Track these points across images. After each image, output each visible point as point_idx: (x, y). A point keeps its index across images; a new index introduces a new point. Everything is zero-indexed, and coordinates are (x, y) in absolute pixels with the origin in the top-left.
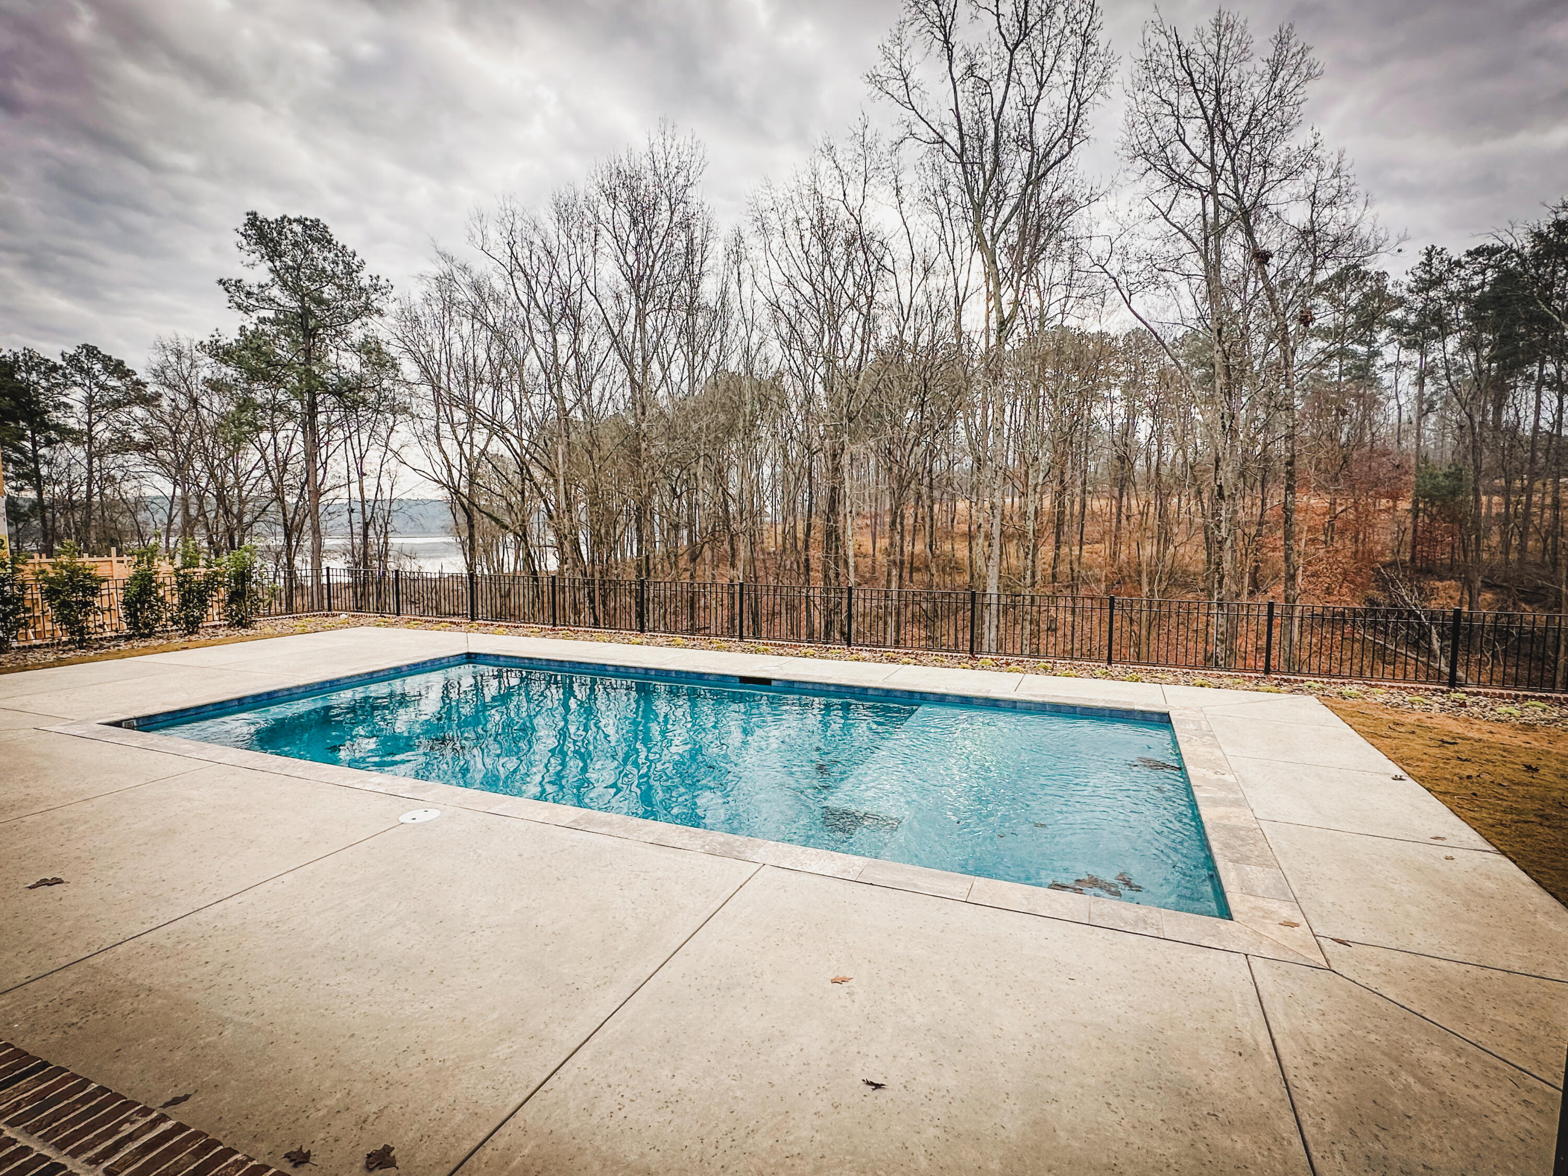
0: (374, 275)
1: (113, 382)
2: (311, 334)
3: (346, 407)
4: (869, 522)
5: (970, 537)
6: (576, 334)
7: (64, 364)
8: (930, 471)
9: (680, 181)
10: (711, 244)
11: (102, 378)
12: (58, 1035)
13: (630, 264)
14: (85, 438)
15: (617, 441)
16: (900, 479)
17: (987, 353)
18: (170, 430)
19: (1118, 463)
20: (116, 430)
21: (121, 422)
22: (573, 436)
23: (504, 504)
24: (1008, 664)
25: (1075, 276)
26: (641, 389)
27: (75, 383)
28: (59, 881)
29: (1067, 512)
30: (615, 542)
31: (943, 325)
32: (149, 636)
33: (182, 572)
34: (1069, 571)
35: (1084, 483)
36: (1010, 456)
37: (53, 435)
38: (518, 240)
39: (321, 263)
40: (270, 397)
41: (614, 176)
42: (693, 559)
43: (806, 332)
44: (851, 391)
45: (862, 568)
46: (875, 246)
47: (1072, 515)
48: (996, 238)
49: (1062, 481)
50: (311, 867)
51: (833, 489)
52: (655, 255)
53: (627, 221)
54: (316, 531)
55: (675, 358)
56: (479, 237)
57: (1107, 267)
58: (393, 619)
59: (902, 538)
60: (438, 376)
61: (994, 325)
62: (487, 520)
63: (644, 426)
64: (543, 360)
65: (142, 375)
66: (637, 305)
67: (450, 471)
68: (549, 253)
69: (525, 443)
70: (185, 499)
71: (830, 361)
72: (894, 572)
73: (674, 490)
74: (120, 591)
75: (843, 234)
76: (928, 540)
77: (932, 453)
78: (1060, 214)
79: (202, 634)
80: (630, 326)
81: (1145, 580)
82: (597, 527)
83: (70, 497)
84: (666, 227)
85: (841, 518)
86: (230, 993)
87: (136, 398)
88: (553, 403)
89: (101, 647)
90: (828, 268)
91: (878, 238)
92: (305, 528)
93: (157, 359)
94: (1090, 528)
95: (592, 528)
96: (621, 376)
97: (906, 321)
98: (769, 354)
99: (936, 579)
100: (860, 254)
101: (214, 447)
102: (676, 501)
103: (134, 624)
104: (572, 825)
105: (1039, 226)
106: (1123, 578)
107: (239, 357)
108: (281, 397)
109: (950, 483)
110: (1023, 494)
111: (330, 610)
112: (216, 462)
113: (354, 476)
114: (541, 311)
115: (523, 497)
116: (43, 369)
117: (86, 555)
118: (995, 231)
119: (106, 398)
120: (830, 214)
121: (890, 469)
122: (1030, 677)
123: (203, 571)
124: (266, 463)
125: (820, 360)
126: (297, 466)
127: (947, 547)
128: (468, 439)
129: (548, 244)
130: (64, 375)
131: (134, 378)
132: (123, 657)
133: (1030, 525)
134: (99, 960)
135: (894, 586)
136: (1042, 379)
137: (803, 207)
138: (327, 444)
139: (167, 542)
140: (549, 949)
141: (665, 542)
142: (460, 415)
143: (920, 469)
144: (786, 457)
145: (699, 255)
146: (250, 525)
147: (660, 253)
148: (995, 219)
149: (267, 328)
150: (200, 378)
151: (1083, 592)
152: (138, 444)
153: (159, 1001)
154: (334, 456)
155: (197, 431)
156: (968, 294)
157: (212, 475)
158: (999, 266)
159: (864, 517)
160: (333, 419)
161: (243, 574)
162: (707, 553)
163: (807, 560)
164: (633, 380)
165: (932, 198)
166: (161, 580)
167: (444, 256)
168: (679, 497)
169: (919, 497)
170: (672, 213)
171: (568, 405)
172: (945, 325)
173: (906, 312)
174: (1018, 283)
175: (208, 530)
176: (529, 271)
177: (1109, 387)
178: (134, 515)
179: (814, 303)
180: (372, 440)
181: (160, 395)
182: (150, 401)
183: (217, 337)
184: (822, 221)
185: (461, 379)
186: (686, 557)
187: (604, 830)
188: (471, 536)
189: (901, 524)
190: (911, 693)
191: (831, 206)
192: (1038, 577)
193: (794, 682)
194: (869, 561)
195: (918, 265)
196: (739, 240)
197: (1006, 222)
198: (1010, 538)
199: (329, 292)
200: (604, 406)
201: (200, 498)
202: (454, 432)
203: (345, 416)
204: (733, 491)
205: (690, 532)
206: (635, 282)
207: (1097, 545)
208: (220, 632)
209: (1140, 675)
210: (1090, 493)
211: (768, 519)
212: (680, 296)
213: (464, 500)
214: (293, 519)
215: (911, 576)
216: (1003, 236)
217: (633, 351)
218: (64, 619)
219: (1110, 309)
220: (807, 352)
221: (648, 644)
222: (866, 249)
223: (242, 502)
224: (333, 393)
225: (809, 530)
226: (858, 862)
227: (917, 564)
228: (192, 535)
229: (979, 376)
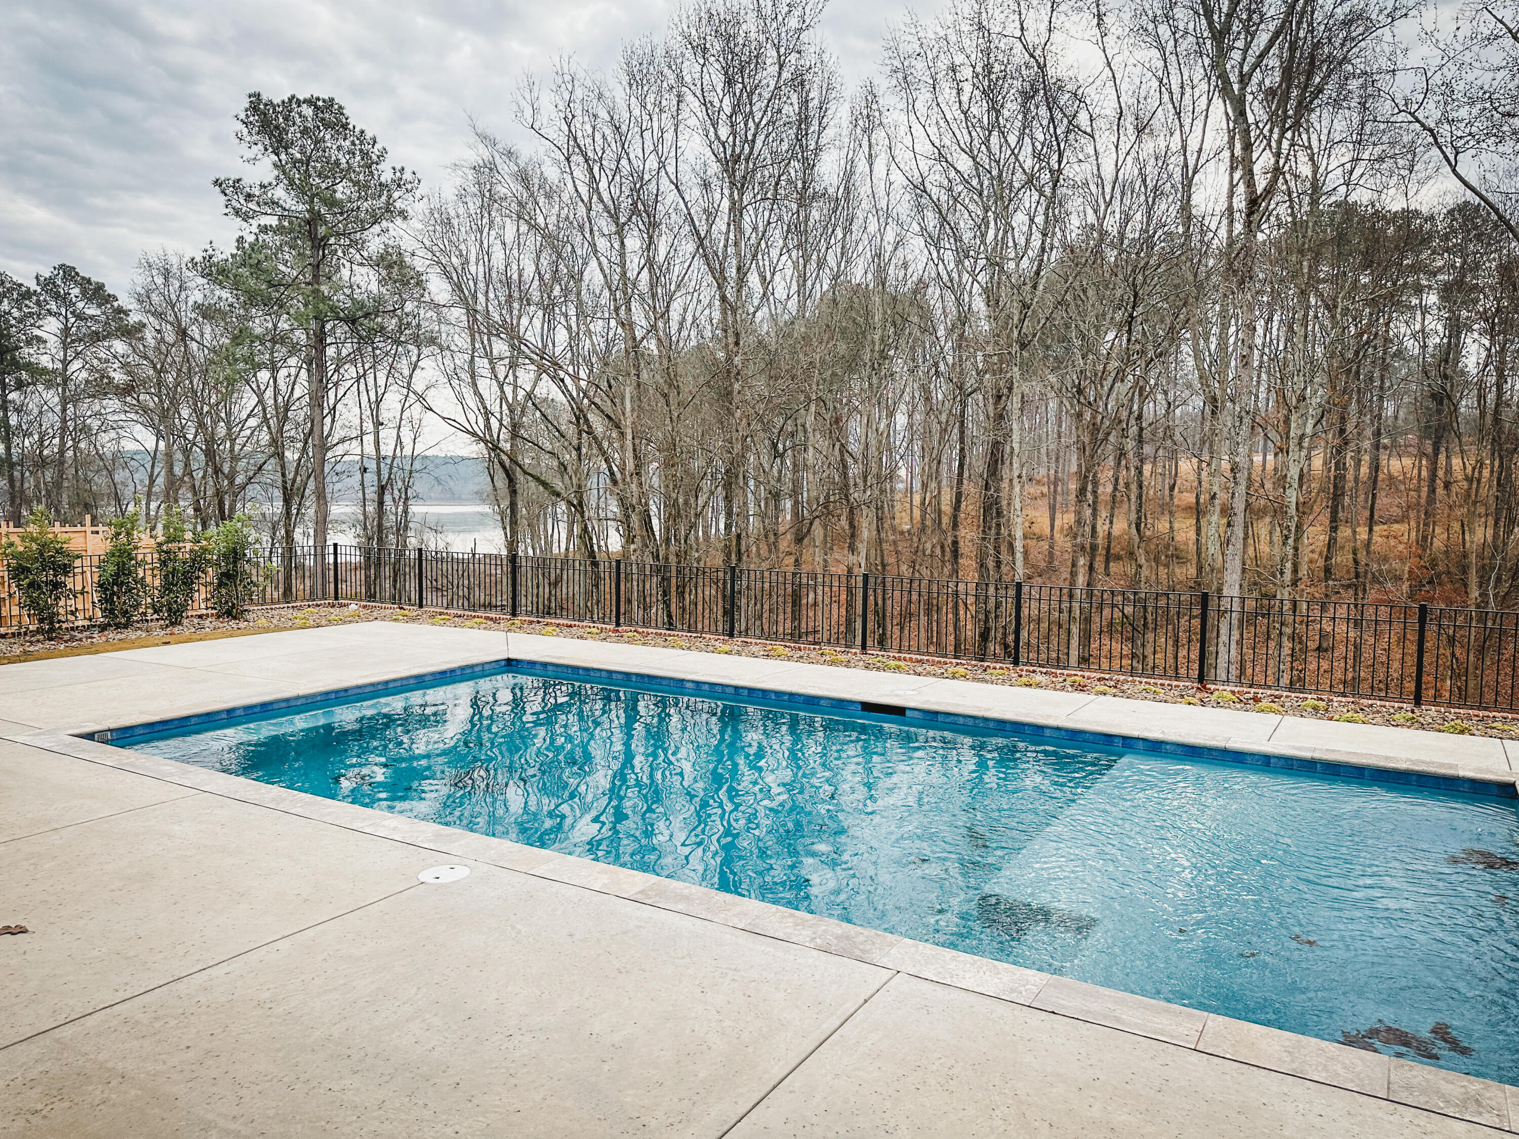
0: (398, 167)
1: (92, 311)
2: (319, 244)
3: (361, 337)
4: (1045, 490)
5: (1198, 511)
6: (651, 237)
7: (39, 289)
8: (1139, 417)
9: (793, 23)
10: (832, 106)
11: (80, 305)
12: (20, 1123)
13: (723, 138)
14: (59, 380)
15: (701, 380)
16: (1094, 428)
17: (1230, 245)
18: (155, 367)
19: (1432, 405)
20: (93, 369)
21: (99, 359)
22: (645, 375)
23: (555, 463)
24: (1256, 700)
25: (1367, 129)
26: (734, 311)
27: (50, 312)
28: (23, 931)
29: (1350, 476)
30: (697, 516)
31: (1163, 206)
32: (126, 626)
33: (165, 548)
34: (1351, 563)
35: (1378, 434)
36: (1262, 396)
37: (24, 375)
38: (578, 113)
39: (334, 154)
40: (270, 325)
41: (704, 22)
42: (799, 540)
43: (962, 224)
44: (1025, 306)
45: (1034, 554)
46: (1064, 99)
47: (1356, 479)
48: (1244, 80)
49: (1342, 431)
50: (310, 933)
51: (996, 444)
52: (757, 125)
53: (718, 80)
54: (321, 495)
55: (780, 266)
56: (528, 112)
57: (1420, 115)
58: (413, 611)
59: (1095, 514)
60: (475, 298)
61: (1240, 203)
62: (533, 484)
63: (737, 360)
64: (607, 271)
65: (125, 301)
66: (731, 195)
67: (487, 420)
68: (617, 129)
69: (583, 384)
70: (169, 455)
71: (995, 263)
72: (1082, 561)
73: (775, 446)
74: (94, 569)
75: (1017, 84)
76: (1133, 516)
77: (1141, 391)
78: (1345, 39)
79: (186, 628)
80: (721, 224)
81: (1473, 578)
82: (674, 495)
83: (41, 452)
84: (772, 87)
85: (1005, 484)
86: (214, 1089)
87: (117, 329)
88: (620, 330)
89: (72, 639)
90: (995, 133)
91: (1069, 87)
92: (307, 492)
93: (141, 280)
94: (1386, 501)
95: (667, 497)
96: (708, 292)
97: (1108, 204)
98: (909, 257)
99: (1145, 572)
100: (1043, 111)
101: (203, 390)
102: (778, 460)
103: (110, 612)
104: (639, 897)
105: (1312, 57)
106: (1439, 576)
107: (235, 276)
108: (284, 325)
109: (1169, 433)
110: (1282, 450)
111: (336, 598)
112: (206, 408)
113: (369, 426)
114: (605, 206)
115: (579, 455)
116: (15, 296)
117: (57, 524)
118: (1246, 69)
119: (83, 330)
120: (1000, 57)
121: (1079, 415)
122: (1291, 721)
123: (189, 546)
124: (264, 410)
125: (982, 262)
126: (299, 413)
127: (1163, 526)
128: (511, 378)
129: (616, 117)
130: (38, 303)
131: (116, 304)
132: (97, 652)
133: (1292, 496)
134: (67, 1032)
135: (1081, 580)
136: (1313, 281)
137: (962, 50)
138: (336, 384)
139: (148, 508)
140: (606, 1067)
141: (762, 516)
142: (500, 347)
143: (1124, 414)
144: (928, 399)
145: (815, 122)
146: (243, 487)
147: (764, 122)
148: (1245, 51)
149: (268, 238)
150: (190, 303)
151: (1373, 594)
152: (117, 387)
153: (133, 1093)
154: (343, 401)
155: (184, 370)
156: (1202, 161)
157: (201, 425)
158: (1251, 119)
159: (1039, 482)
160: (344, 352)
161: (235, 551)
162: (818, 531)
163: (955, 543)
164: (723, 299)
165: (1151, 27)
166: (140, 557)
167: (484, 138)
168: (782, 456)
169: (1121, 454)
170: (781, 67)
171: (639, 334)
172: (1167, 209)
173: (1108, 189)
174: (1279, 143)
175: (195, 494)
176: (591, 154)
177: (1419, 290)
178: (111, 474)
179: (975, 182)
180: (391, 380)
181: (144, 326)
182: (131, 333)
183: (210, 252)
184: (988, 68)
185: (503, 299)
186: (789, 536)
187: (680, 907)
188: (513, 505)
189: (1094, 492)
190: (1108, 738)
191: (1002, 45)
192: (1303, 571)
193: (937, 713)
194: (1045, 545)
195: (1129, 122)
196: (871, 97)
197: (1262, 56)
198: (1260, 513)
199: (343, 190)
200: (684, 333)
201: (187, 452)
202: (493, 369)
203: (359, 349)
204: (854, 447)
205: (796, 503)
206: (730, 163)
207: (1396, 526)
208: (207, 623)
209: (1466, 724)
210: (1385, 448)
211: (901, 486)
212: (790, 182)
213: (504, 457)
214: (294, 480)
215: (1107, 567)
216: (1257, 76)
217: (725, 258)
218: (33, 604)
219: (1422, 175)
220: (962, 253)
221: (739, 653)
222: (1051, 103)
223: (235, 459)
224: (345, 320)
225: (958, 501)
226: (1033, 979)
227: (1116, 549)
228: (176, 501)
229: (1214, 279)
